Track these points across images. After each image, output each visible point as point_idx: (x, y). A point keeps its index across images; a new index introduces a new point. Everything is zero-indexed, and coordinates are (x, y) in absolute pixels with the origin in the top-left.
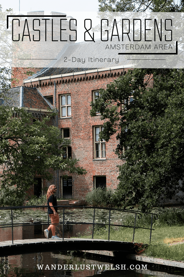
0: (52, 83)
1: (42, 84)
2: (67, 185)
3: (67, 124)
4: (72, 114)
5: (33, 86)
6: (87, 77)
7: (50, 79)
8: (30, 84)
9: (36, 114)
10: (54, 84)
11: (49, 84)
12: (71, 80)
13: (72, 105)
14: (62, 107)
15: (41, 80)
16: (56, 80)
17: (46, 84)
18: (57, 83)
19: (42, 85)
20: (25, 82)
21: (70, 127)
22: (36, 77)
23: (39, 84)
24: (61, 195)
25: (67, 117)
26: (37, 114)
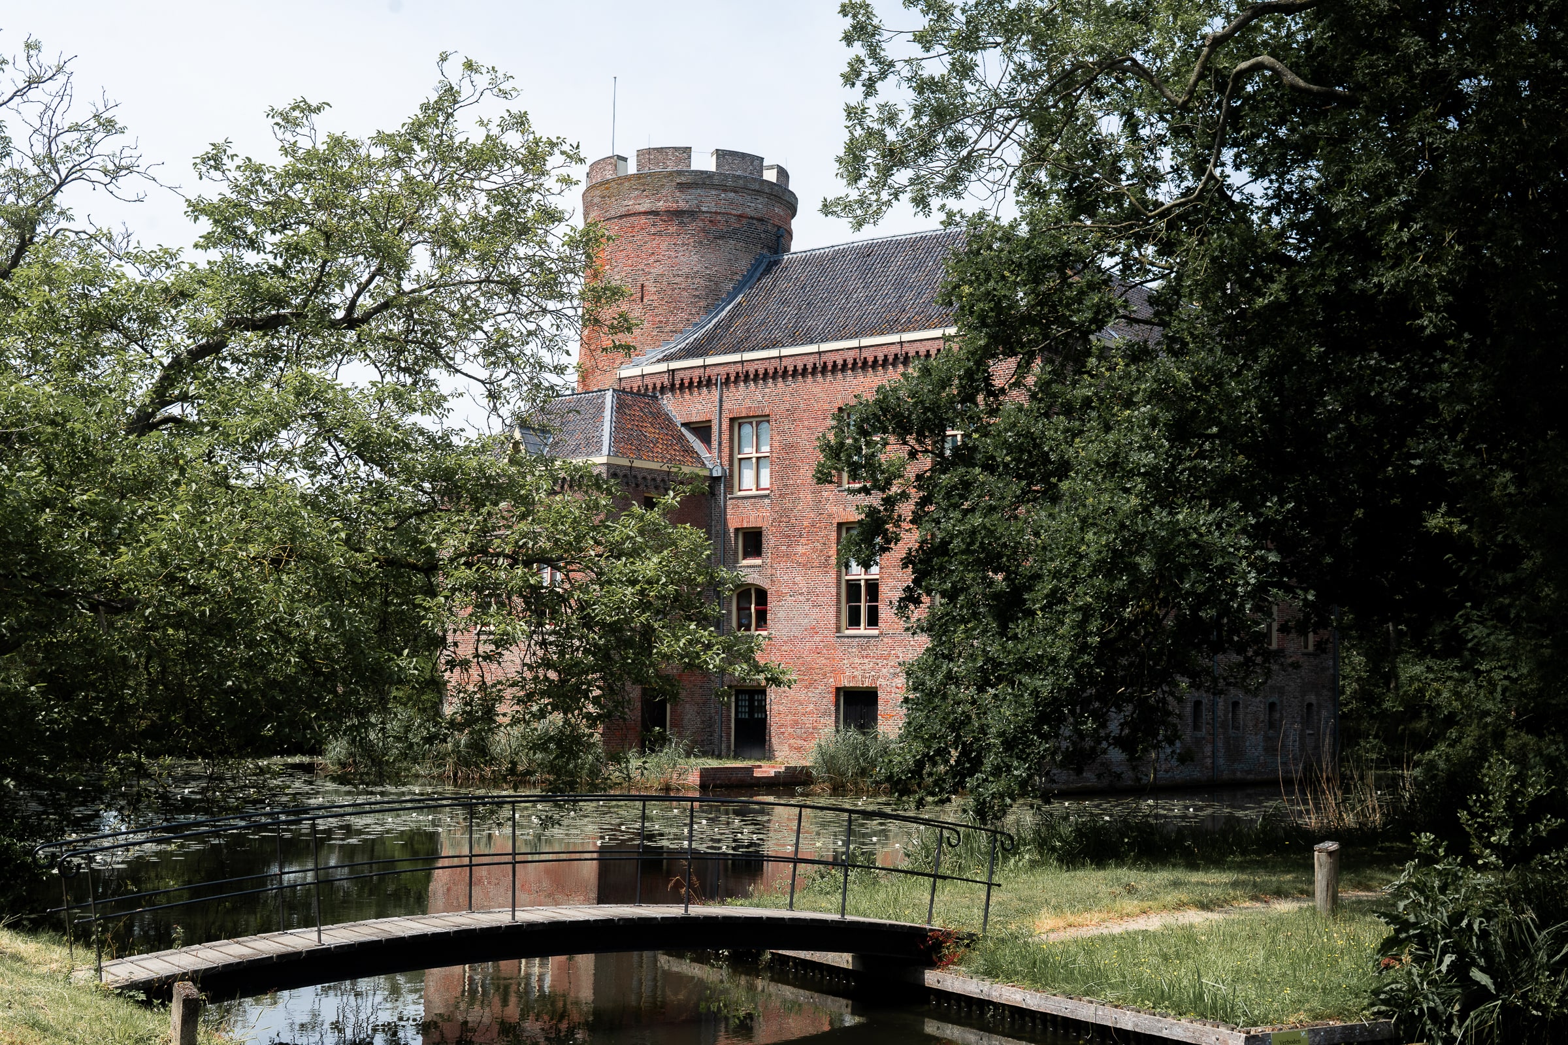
0: (709, 380)
1: (678, 383)
2: (751, 713)
3: (753, 514)
4: (772, 484)
5: (647, 389)
6: (825, 363)
7: (705, 367)
8: (640, 383)
9: (654, 479)
10: (716, 384)
11: (700, 382)
12: (771, 372)
13: (771, 452)
14: (740, 460)
15: (673, 371)
16: (723, 371)
17: (691, 383)
18: (727, 381)
19: (678, 385)
20: (624, 374)
21: (765, 525)
22: (659, 361)
23: (666, 383)
24: (729, 747)
25: (754, 492)
26: (659, 479)
